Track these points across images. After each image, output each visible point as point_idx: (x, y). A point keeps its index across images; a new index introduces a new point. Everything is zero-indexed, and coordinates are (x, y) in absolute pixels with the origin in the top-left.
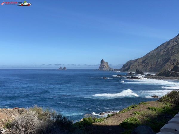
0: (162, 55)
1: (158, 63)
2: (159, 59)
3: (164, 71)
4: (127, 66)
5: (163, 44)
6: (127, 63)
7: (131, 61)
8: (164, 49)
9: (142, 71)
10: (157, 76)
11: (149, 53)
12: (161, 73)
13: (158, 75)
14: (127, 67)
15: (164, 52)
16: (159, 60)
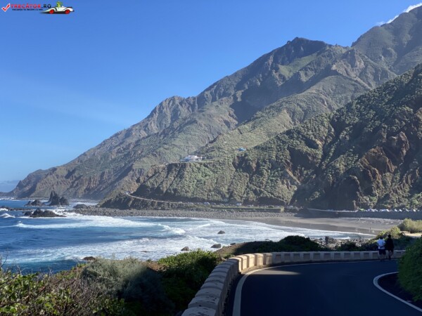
0: (114, 160)
1: (105, 177)
2: (106, 168)
3: (117, 197)
4: (28, 184)
5: (116, 135)
6: (29, 177)
7: (40, 171)
8: (119, 145)
9: (65, 197)
10: (101, 209)
11: (85, 154)
12: (110, 200)
13: (102, 206)
14: (27, 188)
15: (118, 152)
16: (107, 170)
